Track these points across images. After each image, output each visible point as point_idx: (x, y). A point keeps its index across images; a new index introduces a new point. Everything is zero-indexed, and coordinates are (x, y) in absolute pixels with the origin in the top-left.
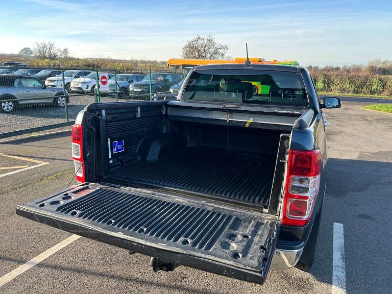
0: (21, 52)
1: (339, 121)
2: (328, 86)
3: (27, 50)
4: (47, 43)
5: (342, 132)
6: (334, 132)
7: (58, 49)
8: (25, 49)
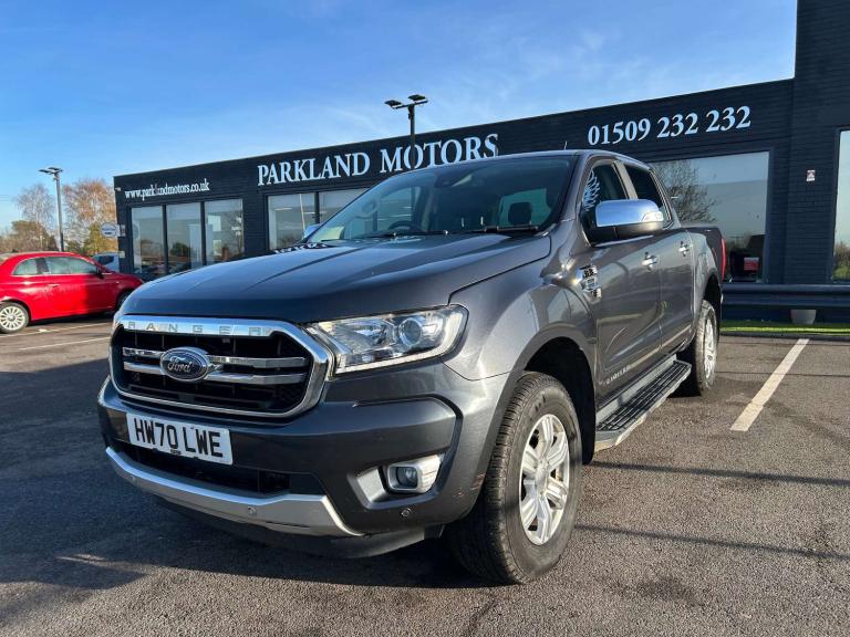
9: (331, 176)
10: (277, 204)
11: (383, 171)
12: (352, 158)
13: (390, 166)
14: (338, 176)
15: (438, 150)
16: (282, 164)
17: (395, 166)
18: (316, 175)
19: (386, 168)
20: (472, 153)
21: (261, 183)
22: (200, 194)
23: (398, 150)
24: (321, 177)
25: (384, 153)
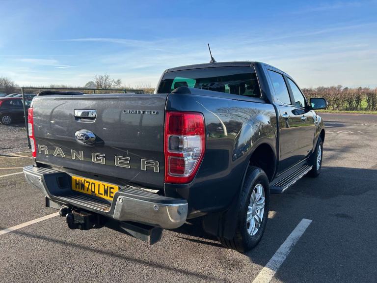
0: (86, 85)
1: (371, 136)
2: (373, 105)
3: (91, 83)
4: (103, 76)
5: (369, 146)
6: (358, 146)
7: (112, 80)
8: (89, 82)
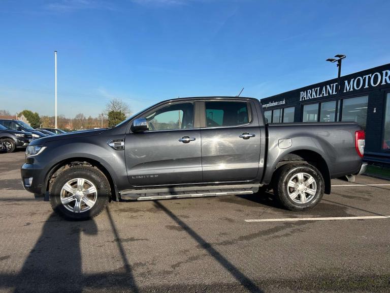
9: (325, 95)
10: (306, 108)
11: (345, 91)
12: (333, 86)
13: (348, 88)
14: (327, 95)
15: (370, 78)
16: (308, 91)
17: (350, 89)
18: (319, 95)
19: (346, 90)
20: (386, 79)
21: (301, 100)
22: (282, 105)
23: (352, 80)
24: (321, 96)
25: (346, 82)
